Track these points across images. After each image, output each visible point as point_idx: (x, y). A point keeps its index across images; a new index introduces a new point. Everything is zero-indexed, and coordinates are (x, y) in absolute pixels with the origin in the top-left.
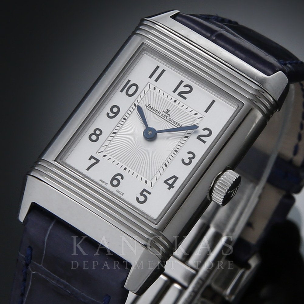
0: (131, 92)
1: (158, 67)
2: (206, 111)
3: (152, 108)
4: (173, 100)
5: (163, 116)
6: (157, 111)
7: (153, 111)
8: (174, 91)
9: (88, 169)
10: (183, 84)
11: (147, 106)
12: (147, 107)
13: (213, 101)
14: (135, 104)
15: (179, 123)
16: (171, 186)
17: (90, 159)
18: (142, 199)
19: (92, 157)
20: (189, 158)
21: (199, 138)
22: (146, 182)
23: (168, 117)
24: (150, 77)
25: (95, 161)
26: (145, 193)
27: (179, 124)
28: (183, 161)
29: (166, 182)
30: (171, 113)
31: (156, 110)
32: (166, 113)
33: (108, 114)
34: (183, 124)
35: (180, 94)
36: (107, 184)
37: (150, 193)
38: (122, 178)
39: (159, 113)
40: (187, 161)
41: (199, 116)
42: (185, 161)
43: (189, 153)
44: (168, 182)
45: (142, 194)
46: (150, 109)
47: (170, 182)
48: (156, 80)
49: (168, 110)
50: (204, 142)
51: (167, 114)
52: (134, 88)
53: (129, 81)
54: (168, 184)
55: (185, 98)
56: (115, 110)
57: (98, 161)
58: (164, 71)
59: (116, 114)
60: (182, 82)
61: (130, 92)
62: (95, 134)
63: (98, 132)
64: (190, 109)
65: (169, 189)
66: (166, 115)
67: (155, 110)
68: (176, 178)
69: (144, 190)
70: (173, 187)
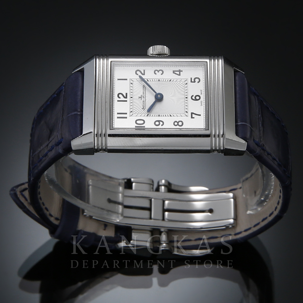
1: (118, 118)
2: (126, 79)
4: (131, 99)
5: (144, 98)
8: (126, 101)
9: (200, 115)
10: (119, 99)
12: (144, 109)
13: (118, 79)
14: (147, 116)
16: (180, 71)
17: (194, 118)
18: (197, 80)
19: (192, 117)
20: (158, 72)
21: (144, 74)
22: (186, 84)
24: (126, 118)
26: (193, 81)
29: (180, 75)
33: (162, 125)
35: (126, 97)
36: (201, 102)
37: (191, 79)
38: (193, 96)
39: (143, 101)
40: (161, 72)
41: (131, 82)
42: (162, 73)
43: (156, 74)
44: (179, 74)
45: (195, 82)
47: (178, 73)
48: (126, 114)
50: (144, 71)
52: (138, 122)
53: (136, 127)
54: (180, 73)
55: (126, 94)
56: (157, 123)
57: (192, 113)
58: (118, 114)
59: (159, 121)
60: (118, 101)
61: (142, 122)
62: (178, 125)
63: (176, 124)
65: (182, 71)
66: (142, 98)
68: (174, 71)
69: (191, 82)
70: (180, 70)
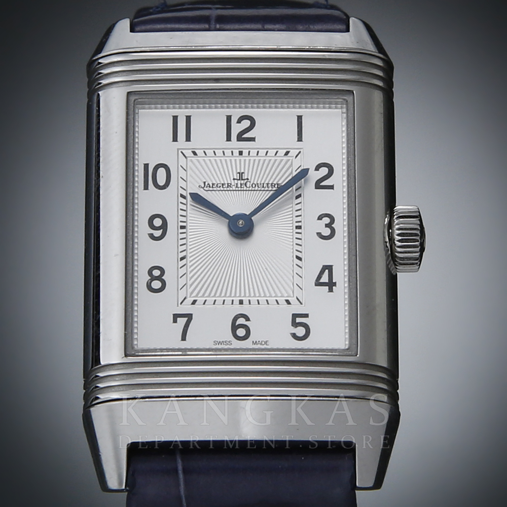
0: (161, 180)
1: (175, 118)
2: (300, 139)
3: (213, 184)
4: (236, 152)
5: (239, 186)
6: (223, 185)
7: (219, 189)
8: (229, 139)
9: (184, 338)
10: (234, 121)
11: (203, 186)
12: (203, 188)
13: (300, 118)
14: (182, 196)
15: (270, 182)
16: (331, 285)
17: (175, 321)
18: (301, 331)
19: (176, 317)
20: (327, 226)
21: (318, 186)
22: (288, 302)
23: (248, 183)
24: (175, 139)
25: (186, 319)
26: (298, 320)
27: (272, 184)
28: (320, 235)
29: (318, 283)
30: (248, 176)
31: (221, 185)
32: (239, 179)
33: (152, 236)
34: (278, 181)
35: (240, 138)
36: (230, 343)
37: (306, 316)
38: (248, 319)
39: (229, 185)
40: (327, 232)
41: (293, 153)
42: (324, 234)
43: (320, 218)
44: (322, 281)
45: (295, 324)
46: (211, 189)
47: (325, 278)
48: (188, 139)
49: (239, 173)
50: (332, 187)
51: (242, 179)
52: (162, 173)
53: (146, 166)
54: (324, 284)
55: (253, 139)
56: (158, 222)
57: (189, 317)
58: (188, 118)
59: (164, 227)
60: (229, 118)
62: (153, 278)
63: (156, 273)
64: (272, 153)
65: (331, 290)
66: (242, 182)
67: (219, 185)
68: (329, 268)
69: (295, 316)
70: (335, 284)
